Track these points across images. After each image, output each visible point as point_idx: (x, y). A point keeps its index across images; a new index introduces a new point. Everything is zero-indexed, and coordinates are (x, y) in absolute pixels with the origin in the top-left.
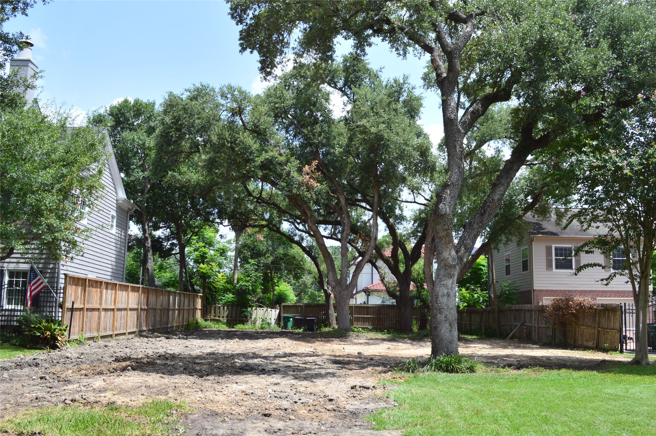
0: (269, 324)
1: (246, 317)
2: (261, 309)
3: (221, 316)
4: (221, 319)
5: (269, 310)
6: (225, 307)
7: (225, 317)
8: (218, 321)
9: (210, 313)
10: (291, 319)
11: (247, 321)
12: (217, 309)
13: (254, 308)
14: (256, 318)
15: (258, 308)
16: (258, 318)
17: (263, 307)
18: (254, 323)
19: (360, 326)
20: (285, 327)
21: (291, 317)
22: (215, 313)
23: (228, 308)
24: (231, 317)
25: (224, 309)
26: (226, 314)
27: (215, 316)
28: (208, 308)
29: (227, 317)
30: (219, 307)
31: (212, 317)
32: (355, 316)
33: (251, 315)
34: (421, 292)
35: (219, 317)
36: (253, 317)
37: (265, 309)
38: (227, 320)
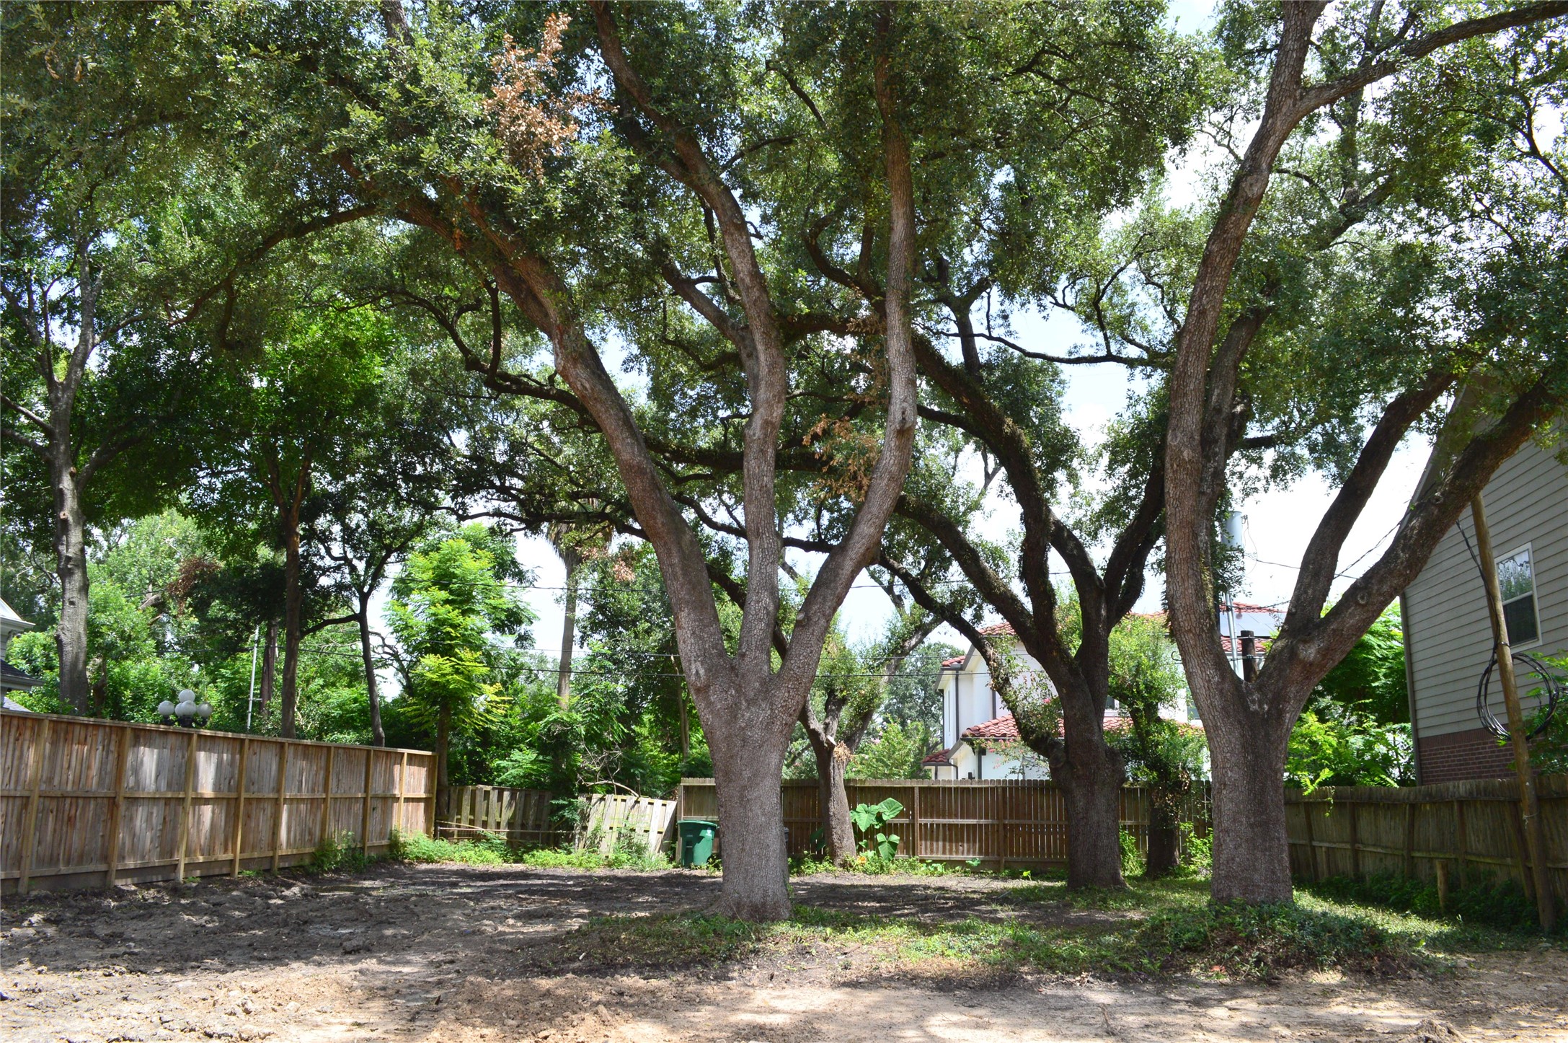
0: (640, 850)
1: (569, 825)
2: (620, 797)
3: (492, 821)
4: (489, 832)
5: (645, 800)
6: (506, 795)
7: (503, 824)
8: (476, 838)
9: (459, 813)
10: (708, 834)
11: (570, 840)
12: (480, 797)
13: (596, 797)
14: (597, 829)
15: (608, 797)
16: (605, 827)
17: (626, 792)
18: (593, 846)
19: (940, 856)
20: (688, 858)
21: (706, 827)
22: (473, 811)
23: (513, 797)
24: (523, 826)
25: (500, 798)
26: (507, 814)
27: (472, 822)
28: (454, 797)
29: (510, 824)
30: (487, 793)
31: (465, 825)
32: (923, 821)
33: (585, 817)
34: (1148, 733)
35: (485, 824)
36: (591, 825)
37: (631, 799)
38: (509, 835)
